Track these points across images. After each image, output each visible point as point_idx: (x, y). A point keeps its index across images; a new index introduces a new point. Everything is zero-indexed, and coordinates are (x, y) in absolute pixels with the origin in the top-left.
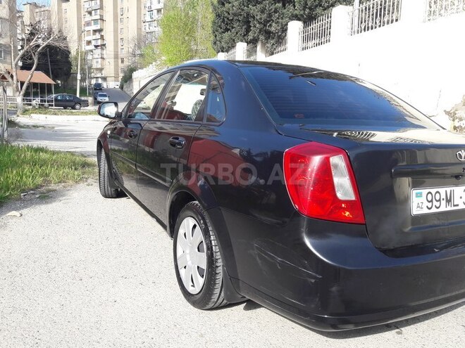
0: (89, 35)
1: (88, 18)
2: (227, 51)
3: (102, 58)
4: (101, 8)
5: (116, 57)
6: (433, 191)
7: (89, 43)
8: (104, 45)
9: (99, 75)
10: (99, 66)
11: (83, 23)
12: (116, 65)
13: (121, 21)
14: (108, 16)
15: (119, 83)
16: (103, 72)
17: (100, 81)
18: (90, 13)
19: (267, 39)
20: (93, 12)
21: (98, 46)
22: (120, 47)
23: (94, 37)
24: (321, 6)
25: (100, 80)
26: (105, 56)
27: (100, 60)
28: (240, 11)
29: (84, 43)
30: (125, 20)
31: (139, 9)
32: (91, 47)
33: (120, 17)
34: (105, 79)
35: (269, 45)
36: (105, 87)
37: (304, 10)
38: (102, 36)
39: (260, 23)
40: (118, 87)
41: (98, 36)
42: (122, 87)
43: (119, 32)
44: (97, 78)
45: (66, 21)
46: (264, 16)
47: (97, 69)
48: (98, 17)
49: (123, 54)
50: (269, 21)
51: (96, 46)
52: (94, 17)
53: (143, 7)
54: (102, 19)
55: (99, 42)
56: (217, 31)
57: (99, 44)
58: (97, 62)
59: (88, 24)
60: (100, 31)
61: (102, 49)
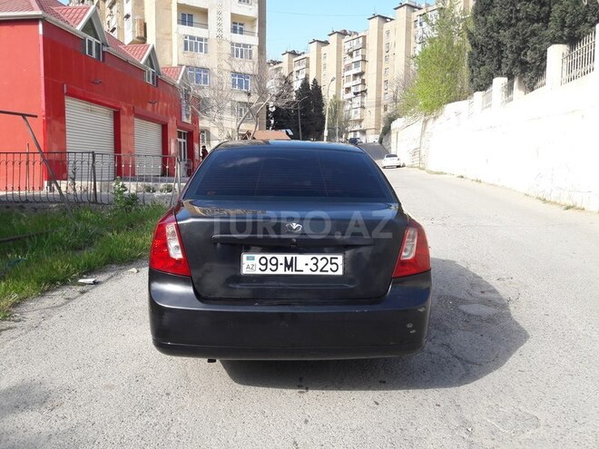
0: (348, 81)
1: (349, 60)
2: (484, 89)
3: (363, 107)
4: (364, 46)
5: (378, 104)
6: (269, 256)
7: (348, 89)
8: (365, 91)
9: (357, 128)
10: (358, 117)
11: (343, 67)
12: (378, 115)
13: (386, 60)
14: (372, 55)
15: (378, 136)
16: (363, 124)
17: (358, 135)
18: (351, 55)
19: (523, 71)
20: (354, 53)
21: (358, 93)
22: (383, 91)
23: (354, 83)
24: (586, 21)
25: (358, 133)
26: (365, 105)
27: (359, 110)
28: (487, 39)
29: (343, 91)
30: (391, 58)
31: (408, 41)
32: (351, 95)
33: (384, 54)
34: (363, 132)
35: (526, 79)
36: (364, 142)
37: (562, 30)
38: (363, 81)
39: (512, 52)
40: (377, 141)
41: (358, 80)
42: (381, 141)
43: (383, 73)
44: (355, 131)
45: (325, 68)
46: (517, 43)
47: (356, 121)
48: (360, 58)
49: (386, 100)
50: (524, 48)
51: (356, 94)
52: (355, 59)
53: (413, 39)
54: (364, 60)
55: (360, 89)
56: (474, 64)
57: (360, 90)
58: (356, 113)
59: (348, 68)
60: (361, 74)
61: (363, 96)
